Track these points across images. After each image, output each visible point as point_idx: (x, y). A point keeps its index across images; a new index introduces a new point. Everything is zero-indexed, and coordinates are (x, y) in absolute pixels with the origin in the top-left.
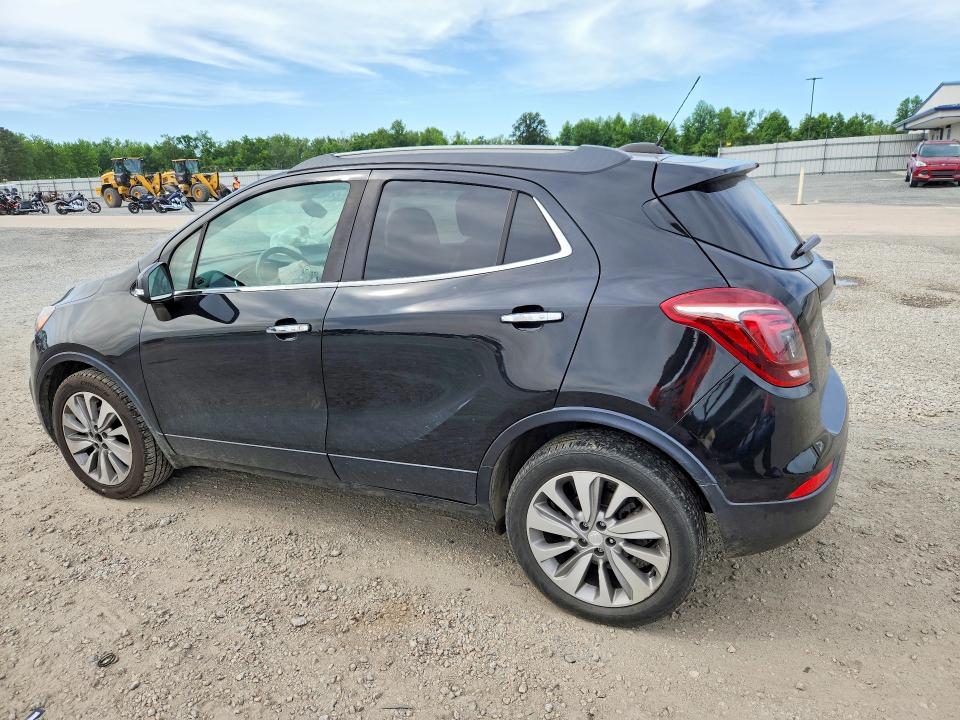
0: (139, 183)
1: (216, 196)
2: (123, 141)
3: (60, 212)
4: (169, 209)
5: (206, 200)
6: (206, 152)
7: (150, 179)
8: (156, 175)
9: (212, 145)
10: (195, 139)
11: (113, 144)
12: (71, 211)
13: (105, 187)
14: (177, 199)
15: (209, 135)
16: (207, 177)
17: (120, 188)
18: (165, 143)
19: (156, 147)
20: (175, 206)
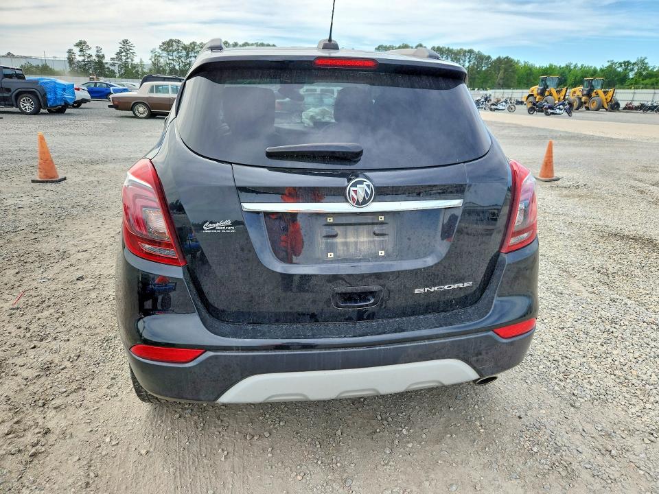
0: (551, 94)
1: (606, 107)
2: (579, 65)
3: (491, 109)
4: (553, 113)
5: (597, 110)
6: (639, 74)
7: (559, 92)
8: (564, 89)
9: (646, 69)
10: (634, 64)
11: (572, 68)
12: (497, 109)
13: (529, 96)
14: (561, 106)
15: (646, 61)
16: (605, 92)
17: (538, 97)
18: (609, 67)
19: (602, 70)
20: (558, 111)
